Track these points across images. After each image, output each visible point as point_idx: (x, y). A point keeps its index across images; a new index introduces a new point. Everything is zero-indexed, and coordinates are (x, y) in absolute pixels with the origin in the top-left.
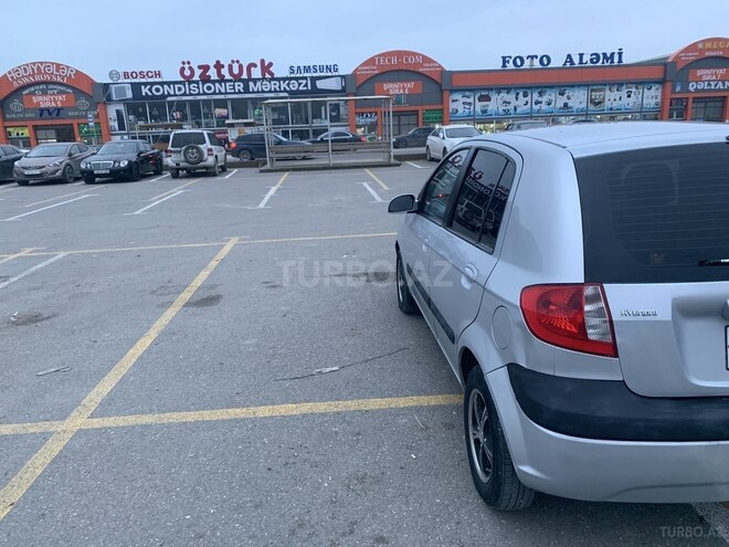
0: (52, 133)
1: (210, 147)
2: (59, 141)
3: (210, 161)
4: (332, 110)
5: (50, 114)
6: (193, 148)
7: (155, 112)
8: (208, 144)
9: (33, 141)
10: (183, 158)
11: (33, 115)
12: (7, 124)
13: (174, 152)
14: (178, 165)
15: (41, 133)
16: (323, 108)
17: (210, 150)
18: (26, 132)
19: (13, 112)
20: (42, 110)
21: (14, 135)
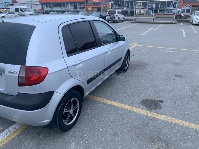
0: (96, 9)
1: (117, 15)
2: (97, 11)
3: (117, 19)
4: (174, 4)
5: (96, 4)
6: (112, 15)
7: (121, 4)
8: (117, 14)
9: (92, 11)
10: (110, 18)
11: (93, 4)
12: (87, 6)
13: (108, 16)
14: (108, 19)
15: (94, 9)
16: (171, 3)
17: (117, 16)
18: (91, 9)
19: (89, 4)
20: (95, 3)
21: (88, 9)
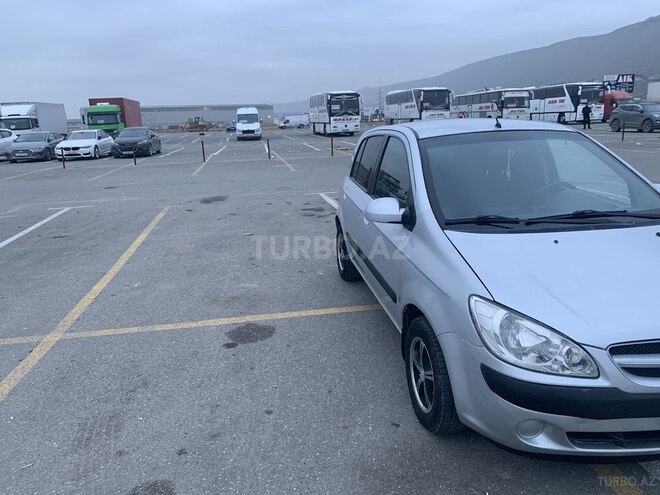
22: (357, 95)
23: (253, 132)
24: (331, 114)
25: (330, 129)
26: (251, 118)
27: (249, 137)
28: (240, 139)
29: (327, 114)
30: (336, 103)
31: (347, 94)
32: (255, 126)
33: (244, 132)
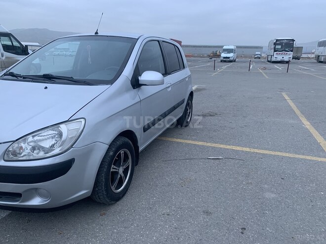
22: (293, 40)
23: (229, 58)
24: (275, 51)
25: (274, 59)
26: (229, 51)
27: (226, 60)
28: (221, 61)
29: (273, 50)
30: (278, 44)
31: (287, 40)
32: (231, 55)
33: (224, 58)
